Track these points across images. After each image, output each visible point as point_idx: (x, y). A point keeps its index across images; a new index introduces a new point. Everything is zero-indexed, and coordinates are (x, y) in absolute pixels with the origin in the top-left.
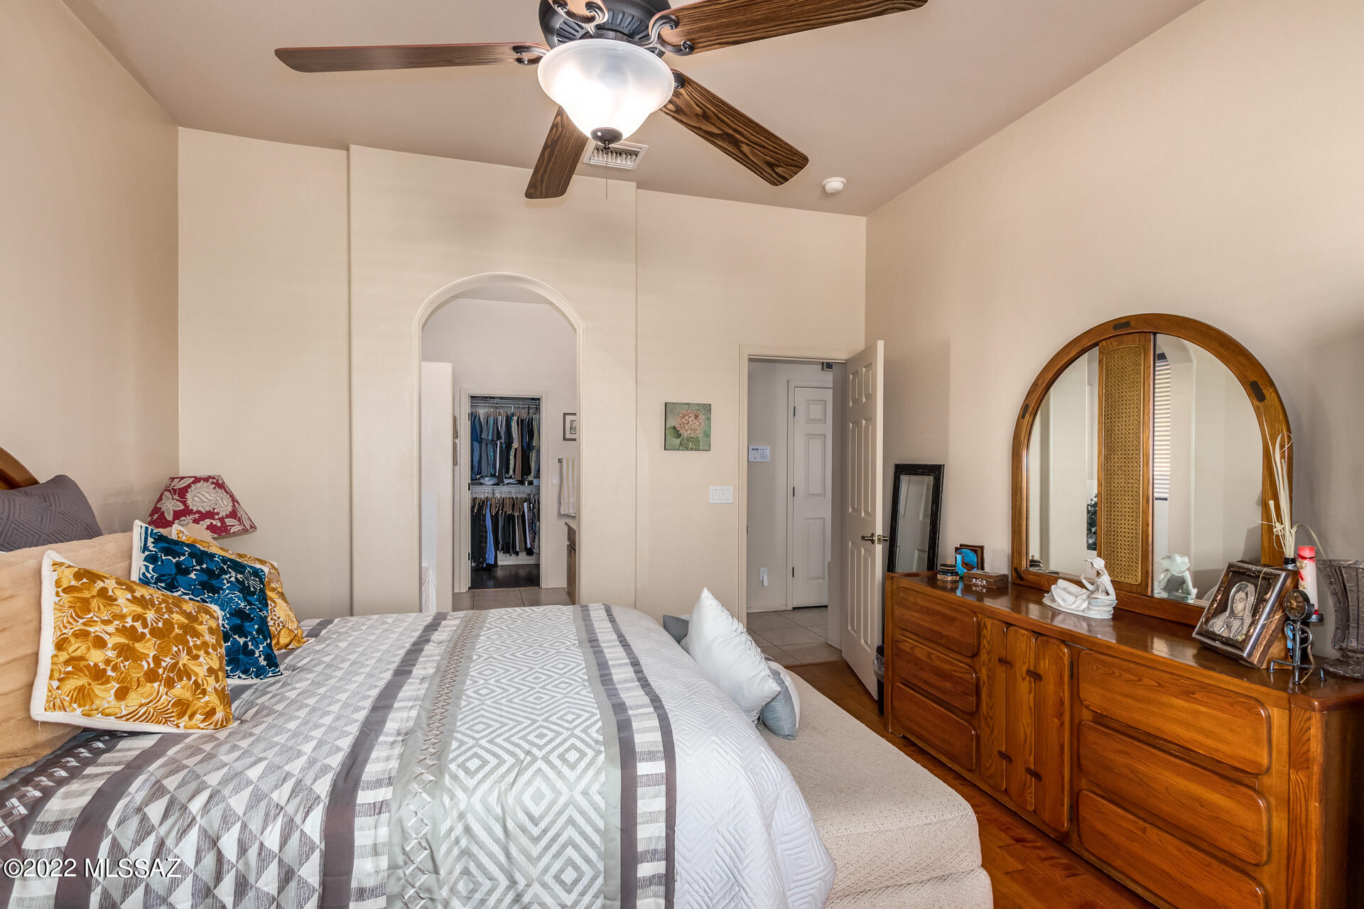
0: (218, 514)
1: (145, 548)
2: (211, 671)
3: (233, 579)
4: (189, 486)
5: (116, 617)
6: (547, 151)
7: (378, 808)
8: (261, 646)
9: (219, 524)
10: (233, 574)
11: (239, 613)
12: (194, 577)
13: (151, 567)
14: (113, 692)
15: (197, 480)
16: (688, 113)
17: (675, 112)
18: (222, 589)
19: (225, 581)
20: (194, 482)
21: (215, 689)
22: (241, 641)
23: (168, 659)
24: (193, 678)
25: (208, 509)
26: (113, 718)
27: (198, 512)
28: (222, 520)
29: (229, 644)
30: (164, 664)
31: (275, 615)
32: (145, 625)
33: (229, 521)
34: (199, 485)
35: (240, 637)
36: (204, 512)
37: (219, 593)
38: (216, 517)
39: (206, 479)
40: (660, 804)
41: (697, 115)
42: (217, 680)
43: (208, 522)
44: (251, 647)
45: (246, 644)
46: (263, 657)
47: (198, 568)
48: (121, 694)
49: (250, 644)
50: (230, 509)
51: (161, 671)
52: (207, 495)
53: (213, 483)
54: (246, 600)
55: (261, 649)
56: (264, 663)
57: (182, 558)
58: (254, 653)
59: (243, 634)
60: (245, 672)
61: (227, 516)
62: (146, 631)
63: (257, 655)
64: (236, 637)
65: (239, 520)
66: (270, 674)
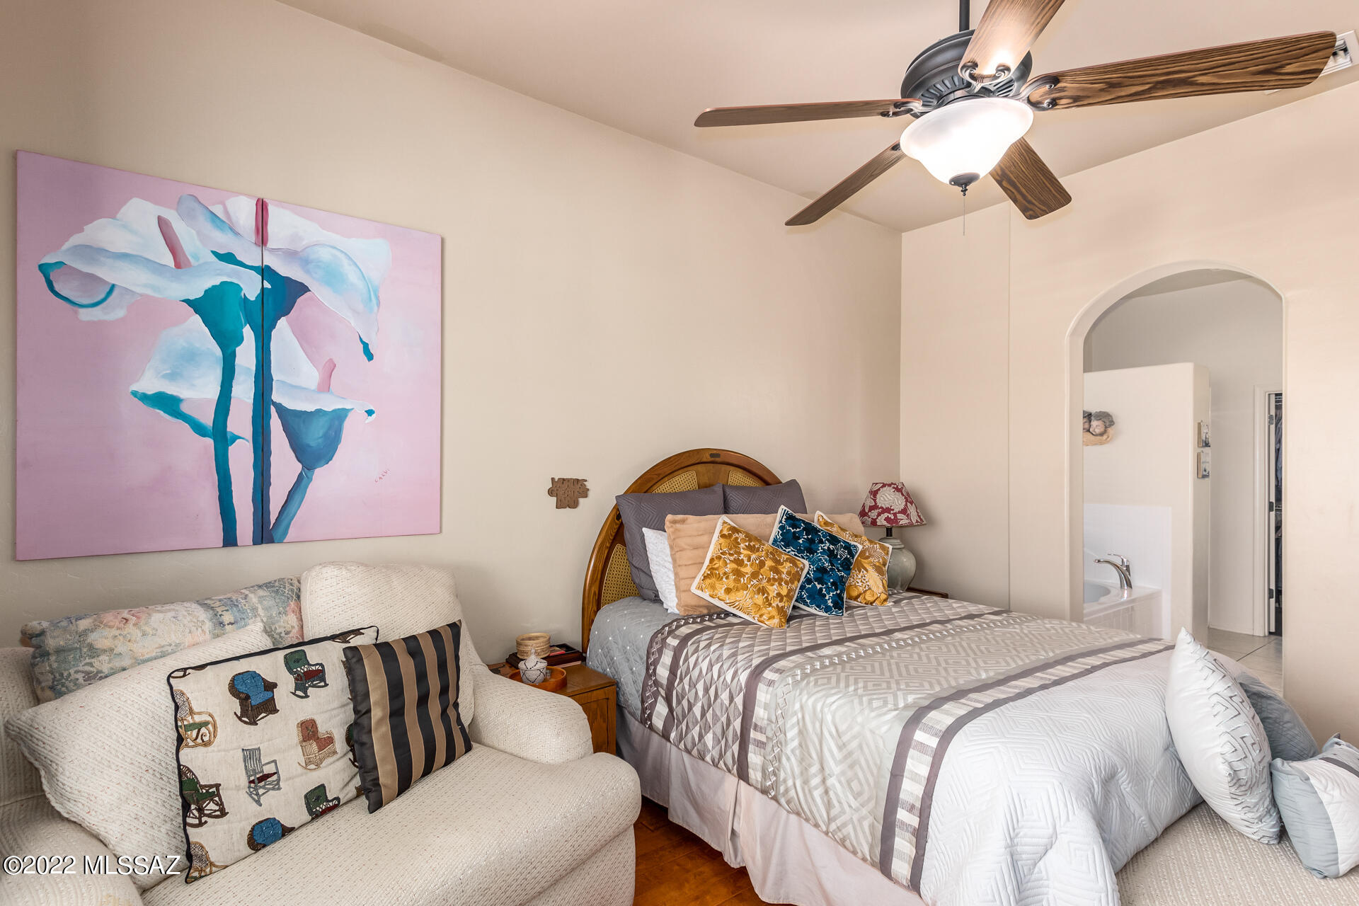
0: (893, 510)
1: (781, 522)
2: (779, 595)
3: (826, 548)
4: (879, 489)
5: (736, 553)
6: (1004, 183)
7: (771, 683)
8: (831, 594)
9: (893, 518)
10: (828, 544)
11: (822, 570)
12: (801, 542)
13: (781, 532)
14: (724, 589)
15: (884, 485)
16: (1090, 94)
17: (1075, 102)
18: (816, 552)
19: (820, 548)
20: (882, 487)
21: (777, 605)
22: (819, 586)
23: (755, 581)
24: (766, 595)
25: (887, 506)
26: (723, 602)
27: (882, 508)
28: (895, 514)
29: (810, 586)
30: (752, 583)
31: (864, 580)
32: (749, 560)
33: (900, 516)
34: (885, 489)
35: (819, 584)
36: (885, 507)
37: (813, 554)
38: (892, 512)
39: (890, 485)
40: (924, 771)
41: (1102, 90)
42: (781, 601)
43: (886, 515)
44: (824, 592)
45: (821, 589)
46: (831, 600)
47: (806, 537)
48: (728, 591)
49: (824, 590)
50: (902, 507)
51: (749, 586)
52: (889, 497)
53: (894, 488)
54: (830, 562)
55: (831, 595)
56: (832, 605)
57: (798, 530)
58: (826, 596)
59: (821, 581)
60: (818, 606)
61: (899, 512)
62: (748, 563)
63: (827, 598)
64: (816, 583)
65: (907, 516)
66: (834, 613)
